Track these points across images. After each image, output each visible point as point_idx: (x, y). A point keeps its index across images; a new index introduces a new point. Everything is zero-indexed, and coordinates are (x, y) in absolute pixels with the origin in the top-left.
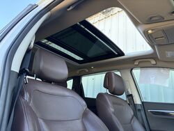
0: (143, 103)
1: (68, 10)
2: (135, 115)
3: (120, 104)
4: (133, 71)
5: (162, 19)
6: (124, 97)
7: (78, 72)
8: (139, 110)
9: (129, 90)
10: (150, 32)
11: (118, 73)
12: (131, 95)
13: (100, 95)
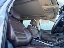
0: (41, 30)
2: (38, 33)
6: (35, 27)
7: (22, 19)
10: (45, 8)
12: (38, 27)
13: (29, 26)
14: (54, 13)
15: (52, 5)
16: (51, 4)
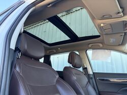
0: (94, 73)
1: (49, 6)
2: (89, 81)
3: (79, 75)
4: (87, 51)
5: (110, 17)
6: (81, 69)
7: (48, 52)
8: (91, 78)
9: (85, 65)
10: (102, 25)
11: (77, 53)
12: (86, 68)
13: (66, 68)
14: (125, 33)
15: (122, 14)
16: (119, 13)
